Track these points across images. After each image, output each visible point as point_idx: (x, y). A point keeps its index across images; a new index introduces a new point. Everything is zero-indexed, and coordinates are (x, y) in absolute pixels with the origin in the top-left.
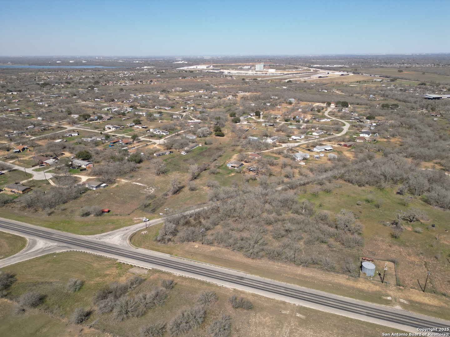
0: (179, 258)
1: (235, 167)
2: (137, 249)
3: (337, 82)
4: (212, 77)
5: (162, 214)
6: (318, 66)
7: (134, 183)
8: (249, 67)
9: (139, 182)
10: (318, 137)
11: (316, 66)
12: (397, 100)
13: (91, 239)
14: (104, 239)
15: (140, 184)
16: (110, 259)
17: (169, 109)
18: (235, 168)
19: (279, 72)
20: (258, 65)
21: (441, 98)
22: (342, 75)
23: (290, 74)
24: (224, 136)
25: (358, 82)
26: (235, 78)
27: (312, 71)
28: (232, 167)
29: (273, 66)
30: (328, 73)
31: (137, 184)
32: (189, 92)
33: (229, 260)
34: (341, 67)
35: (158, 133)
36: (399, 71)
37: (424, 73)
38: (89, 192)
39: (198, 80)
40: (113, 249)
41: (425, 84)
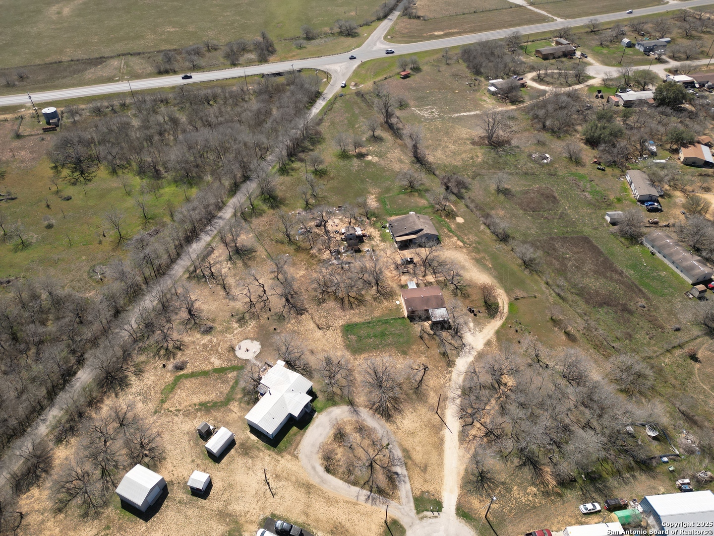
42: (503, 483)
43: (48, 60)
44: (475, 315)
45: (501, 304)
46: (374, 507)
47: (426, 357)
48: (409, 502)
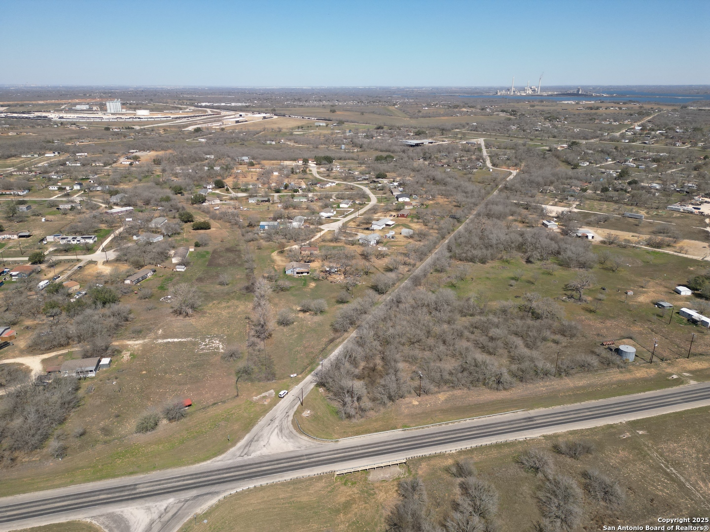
0: (419, 428)
1: (302, 273)
2: (339, 443)
3: (272, 129)
4: (33, 127)
5: (295, 375)
6: (207, 104)
7: (160, 341)
8: (87, 107)
9: (164, 336)
10: (353, 210)
11: (204, 104)
12: (376, 150)
13: (231, 461)
14: (254, 451)
15: (176, 340)
16: (320, 478)
17: (25, 193)
18: (304, 274)
19: (158, 115)
20: (111, 104)
21: (423, 143)
22: (264, 118)
23: (182, 118)
24: (210, 228)
25: (299, 127)
26: (86, 128)
27: (210, 113)
28: (297, 273)
29: (130, 104)
30: (241, 115)
31: (169, 340)
32: (20, 157)
33: (480, 404)
34: (247, 107)
35: (75, 242)
36: (331, 111)
37: (362, 114)
38: (84, 384)
39: (10, 134)
40: (301, 460)
41: (382, 128)
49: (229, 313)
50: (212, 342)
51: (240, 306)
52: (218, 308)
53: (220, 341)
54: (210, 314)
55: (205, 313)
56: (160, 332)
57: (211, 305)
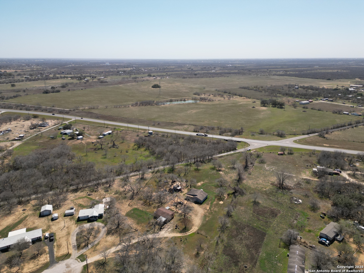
42: (105, 270)
43: (171, 122)
44: (176, 228)
45: (190, 231)
46: (72, 249)
47: (142, 228)
48: (79, 254)
49: (258, 181)
50: (269, 169)
51: (251, 183)
52: (263, 185)
53: (266, 168)
54: (269, 183)
55: (271, 184)
56: (295, 180)
57: (267, 188)
